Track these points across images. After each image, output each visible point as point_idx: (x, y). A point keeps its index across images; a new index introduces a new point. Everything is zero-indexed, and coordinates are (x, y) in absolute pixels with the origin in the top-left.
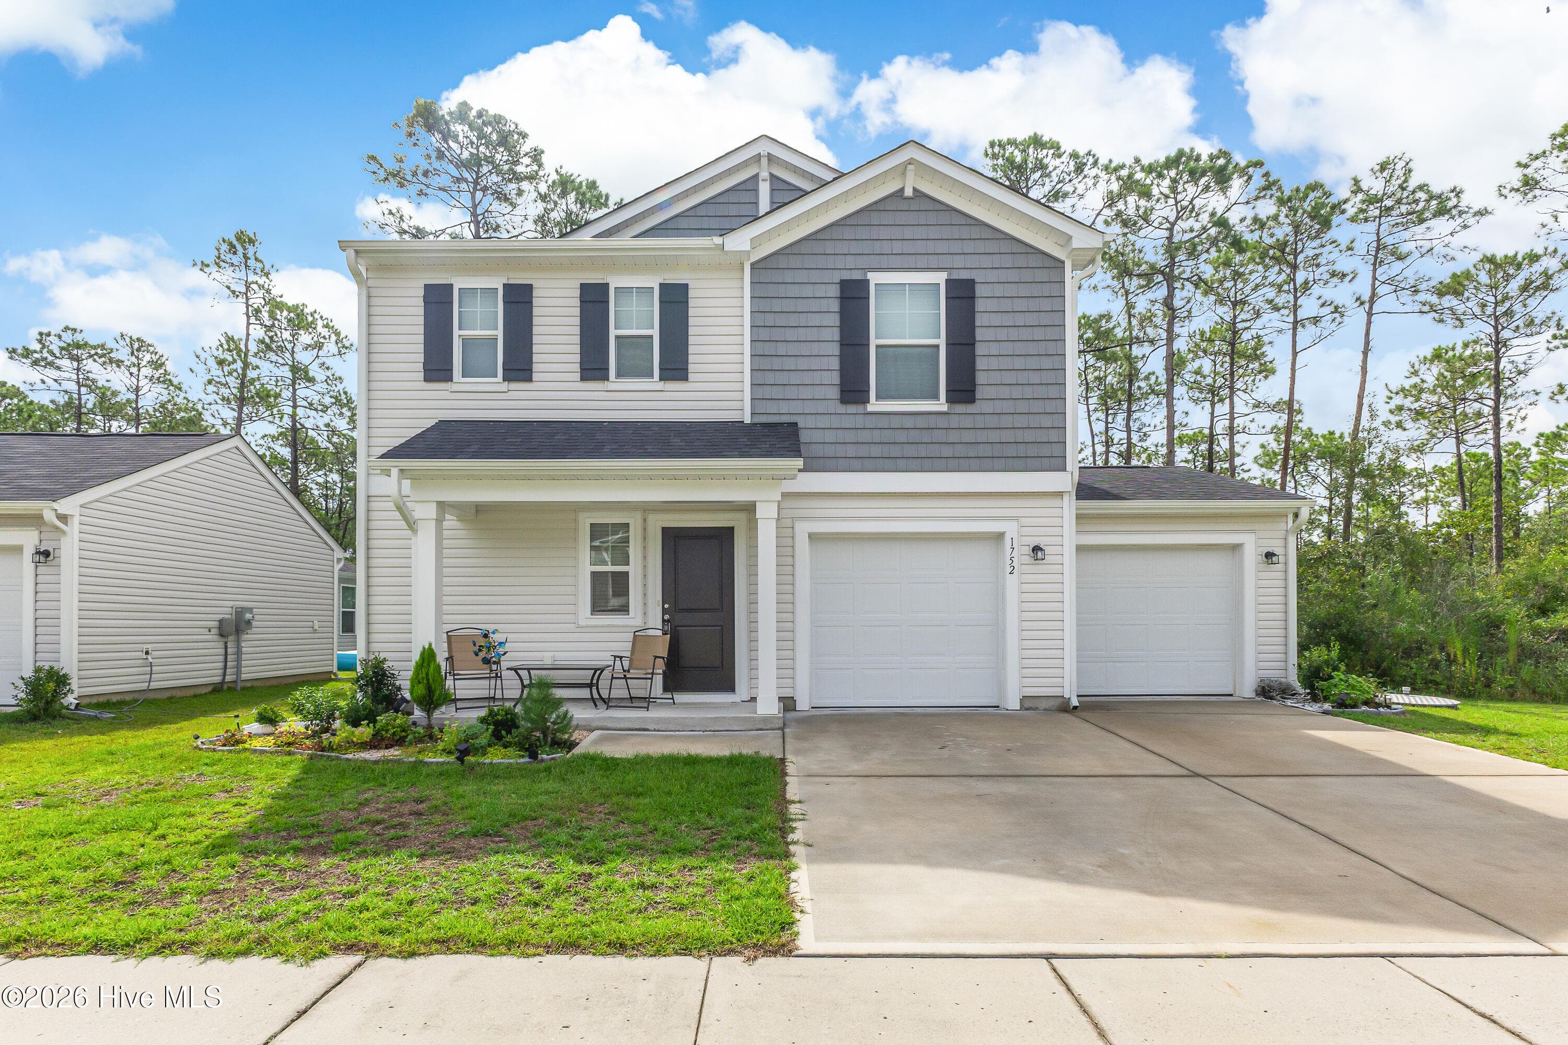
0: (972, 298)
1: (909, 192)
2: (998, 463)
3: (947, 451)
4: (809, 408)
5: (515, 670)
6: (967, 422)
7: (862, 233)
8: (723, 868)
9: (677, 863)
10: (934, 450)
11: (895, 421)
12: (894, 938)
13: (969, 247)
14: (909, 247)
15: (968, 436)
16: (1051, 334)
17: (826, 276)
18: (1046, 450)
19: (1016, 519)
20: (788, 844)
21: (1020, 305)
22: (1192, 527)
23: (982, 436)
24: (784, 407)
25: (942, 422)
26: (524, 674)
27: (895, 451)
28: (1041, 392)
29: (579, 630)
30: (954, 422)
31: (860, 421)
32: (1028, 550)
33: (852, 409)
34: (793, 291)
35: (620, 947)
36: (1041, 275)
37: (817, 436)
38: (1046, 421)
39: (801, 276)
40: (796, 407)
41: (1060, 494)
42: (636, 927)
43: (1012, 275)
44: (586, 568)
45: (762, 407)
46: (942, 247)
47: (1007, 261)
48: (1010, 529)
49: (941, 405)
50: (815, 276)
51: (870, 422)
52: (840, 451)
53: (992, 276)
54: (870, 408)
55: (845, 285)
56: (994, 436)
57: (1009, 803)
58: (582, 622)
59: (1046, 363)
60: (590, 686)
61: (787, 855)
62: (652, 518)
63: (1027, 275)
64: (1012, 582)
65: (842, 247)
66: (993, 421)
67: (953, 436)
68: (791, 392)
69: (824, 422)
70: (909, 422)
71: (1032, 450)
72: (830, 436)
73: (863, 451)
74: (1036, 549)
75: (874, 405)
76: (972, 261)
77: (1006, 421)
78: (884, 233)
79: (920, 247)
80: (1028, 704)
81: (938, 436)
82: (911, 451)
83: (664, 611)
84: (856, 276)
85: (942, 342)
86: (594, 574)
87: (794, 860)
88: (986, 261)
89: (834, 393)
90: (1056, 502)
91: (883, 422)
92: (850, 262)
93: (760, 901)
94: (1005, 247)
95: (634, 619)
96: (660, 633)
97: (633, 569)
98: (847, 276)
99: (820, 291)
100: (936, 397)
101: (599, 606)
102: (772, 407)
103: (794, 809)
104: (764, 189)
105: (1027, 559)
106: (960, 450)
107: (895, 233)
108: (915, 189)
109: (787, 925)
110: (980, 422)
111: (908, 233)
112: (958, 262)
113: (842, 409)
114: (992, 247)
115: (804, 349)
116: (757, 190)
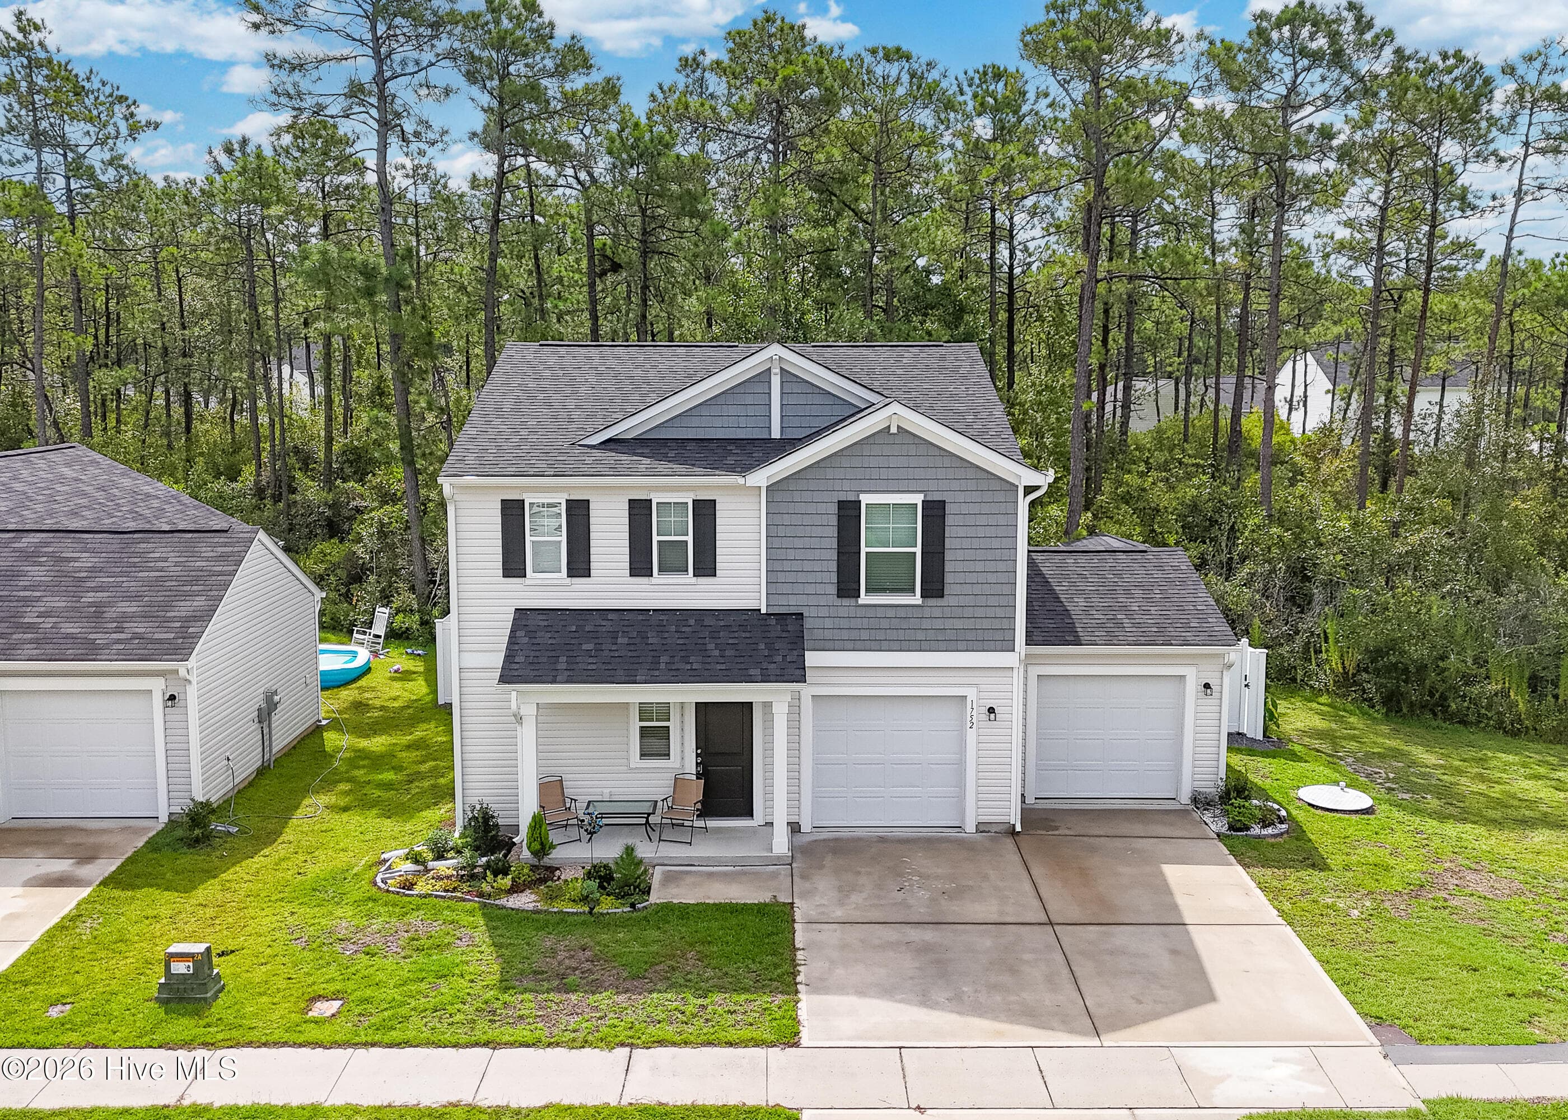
0: (943, 514)
1: (894, 430)
2: (961, 645)
3: (921, 635)
4: (813, 601)
6: (937, 612)
7: (856, 462)
8: (764, 999)
9: (743, 997)
10: (910, 634)
11: (880, 612)
12: (841, 1039)
13: (941, 474)
14: (892, 474)
15: (937, 624)
16: (1006, 543)
17: (826, 497)
18: (999, 636)
19: (975, 685)
20: (796, 984)
21: (982, 520)
23: (949, 624)
24: (793, 600)
25: (917, 612)
27: (880, 635)
28: (997, 589)
29: (630, 771)
30: (927, 612)
31: (852, 611)
32: (985, 710)
33: (846, 601)
34: (801, 508)
35: (730, 1044)
36: (1000, 497)
37: (818, 623)
38: (1000, 612)
39: (807, 496)
40: (802, 600)
41: (1010, 669)
42: (733, 1035)
43: (976, 497)
44: (635, 723)
45: (775, 600)
46: (919, 473)
47: (971, 485)
48: (971, 693)
49: (917, 599)
50: (817, 497)
51: (861, 612)
52: (837, 634)
53: (961, 497)
54: (861, 601)
55: (842, 505)
56: (958, 624)
57: (924, 949)
58: (636, 767)
59: (1001, 566)
61: (797, 992)
63: (988, 497)
64: (971, 735)
65: (839, 474)
66: (958, 612)
67: (926, 624)
68: (798, 589)
69: (824, 612)
70: (891, 613)
71: (987, 635)
72: (828, 623)
73: (854, 635)
74: (991, 710)
75: (864, 599)
76: (944, 485)
77: (968, 612)
78: (873, 462)
79: (902, 473)
80: (981, 828)
81: (913, 623)
82: (893, 635)
83: (698, 755)
84: (851, 497)
85: (918, 549)
86: (642, 728)
87: (800, 996)
88: (955, 485)
89: (833, 590)
90: (1008, 673)
91: (871, 613)
92: (846, 485)
93: (784, 1021)
94: (971, 473)
95: (674, 761)
96: (694, 777)
98: (843, 497)
99: (822, 508)
100: (913, 590)
101: (646, 752)
102: (783, 601)
103: (800, 955)
105: (985, 717)
106: (931, 635)
107: (882, 462)
108: (899, 427)
109: (797, 1034)
110: (948, 612)
111: (893, 462)
112: (932, 485)
113: (838, 602)
114: (960, 473)
115: (810, 555)
116: (770, 382)
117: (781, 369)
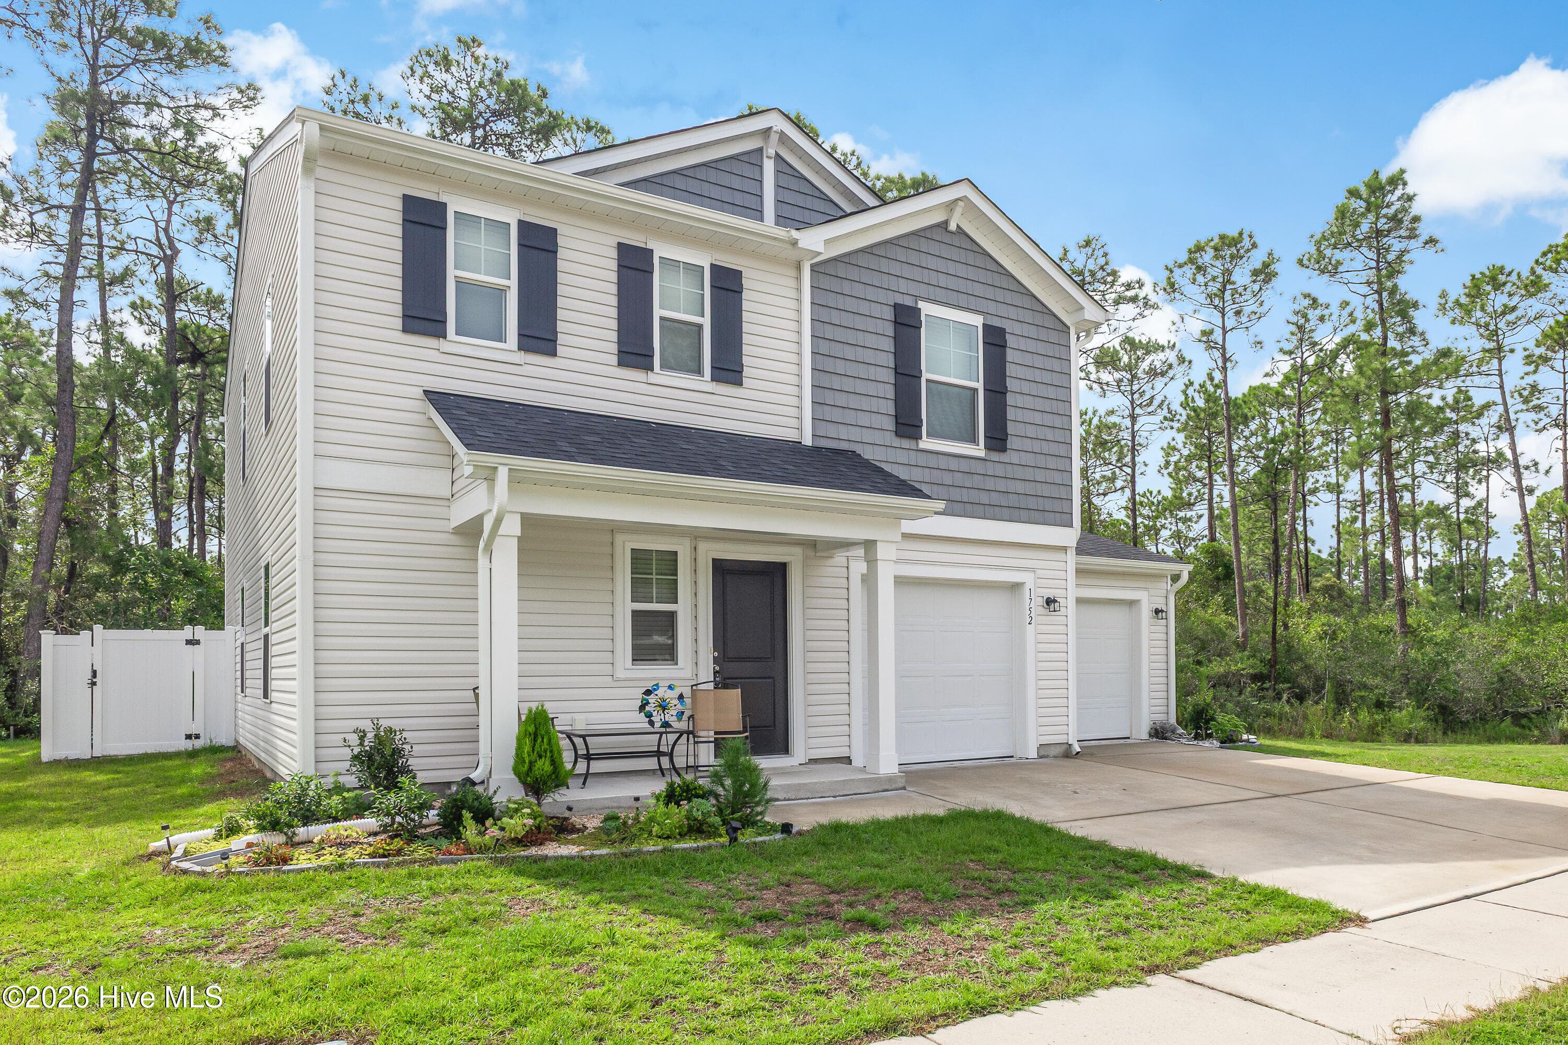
0: (1004, 346)
1: (953, 227)
2: (1022, 514)
3: (984, 498)
4: (867, 436)
5: (569, 736)
6: (999, 470)
7: (913, 259)
10: (974, 495)
11: (943, 462)
13: (998, 294)
14: (952, 283)
15: (1001, 485)
16: (1061, 394)
17: (881, 296)
18: (1057, 507)
19: (1033, 570)
21: (1039, 362)
22: (1106, 583)
23: (1013, 486)
24: (844, 432)
25: (979, 468)
26: (578, 741)
27: (943, 493)
28: (1056, 449)
29: (615, 684)
30: (991, 469)
31: (913, 458)
32: (1041, 601)
33: (906, 443)
34: (849, 305)
36: (1052, 336)
38: (1058, 477)
39: (859, 290)
40: (854, 434)
41: (1064, 549)
43: (1032, 331)
44: (625, 606)
45: (823, 430)
46: (979, 290)
47: (1028, 316)
48: (1028, 580)
49: (979, 451)
50: (871, 293)
51: (922, 460)
53: (1018, 329)
55: (898, 309)
56: (1020, 487)
58: (620, 674)
60: (658, 754)
62: (703, 546)
63: (1043, 334)
64: (1031, 632)
65: (895, 269)
66: (1020, 473)
67: (990, 484)
68: (850, 418)
70: (953, 464)
71: (1046, 504)
74: (1050, 602)
75: (926, 443)
76: (1002, 310)
77: (1030, 473)
78: (932, 262)
79: (961, 285)
80: (1042, 753)
81: (977, 481)
82: (956, 494)
84: (908, 302)
85: (980, 386)
86: (635, 613)
88: (1013, 313)
89: (890, 424)
90: (1060, 556)
91: (932, 461)
92: (903, 286)
94: (1027, 302)
95: (682, 671)
97: (682, 609)
98: (900, 300)
99: (876, 310)
100: (976, 442)
101: (641, 654)
102: (831, 431)
104: (769, 167)
105: (1041, 610)
106: (995, 498)
107: (941, 265)
108: (958, 226)
110: (1010, 471)
111: (952, 268)
112: (992, 308)
113: (897, 442)
114: (1017, 299)
115: (862, 371)
116: (761, 167)
117: (777, 154)
